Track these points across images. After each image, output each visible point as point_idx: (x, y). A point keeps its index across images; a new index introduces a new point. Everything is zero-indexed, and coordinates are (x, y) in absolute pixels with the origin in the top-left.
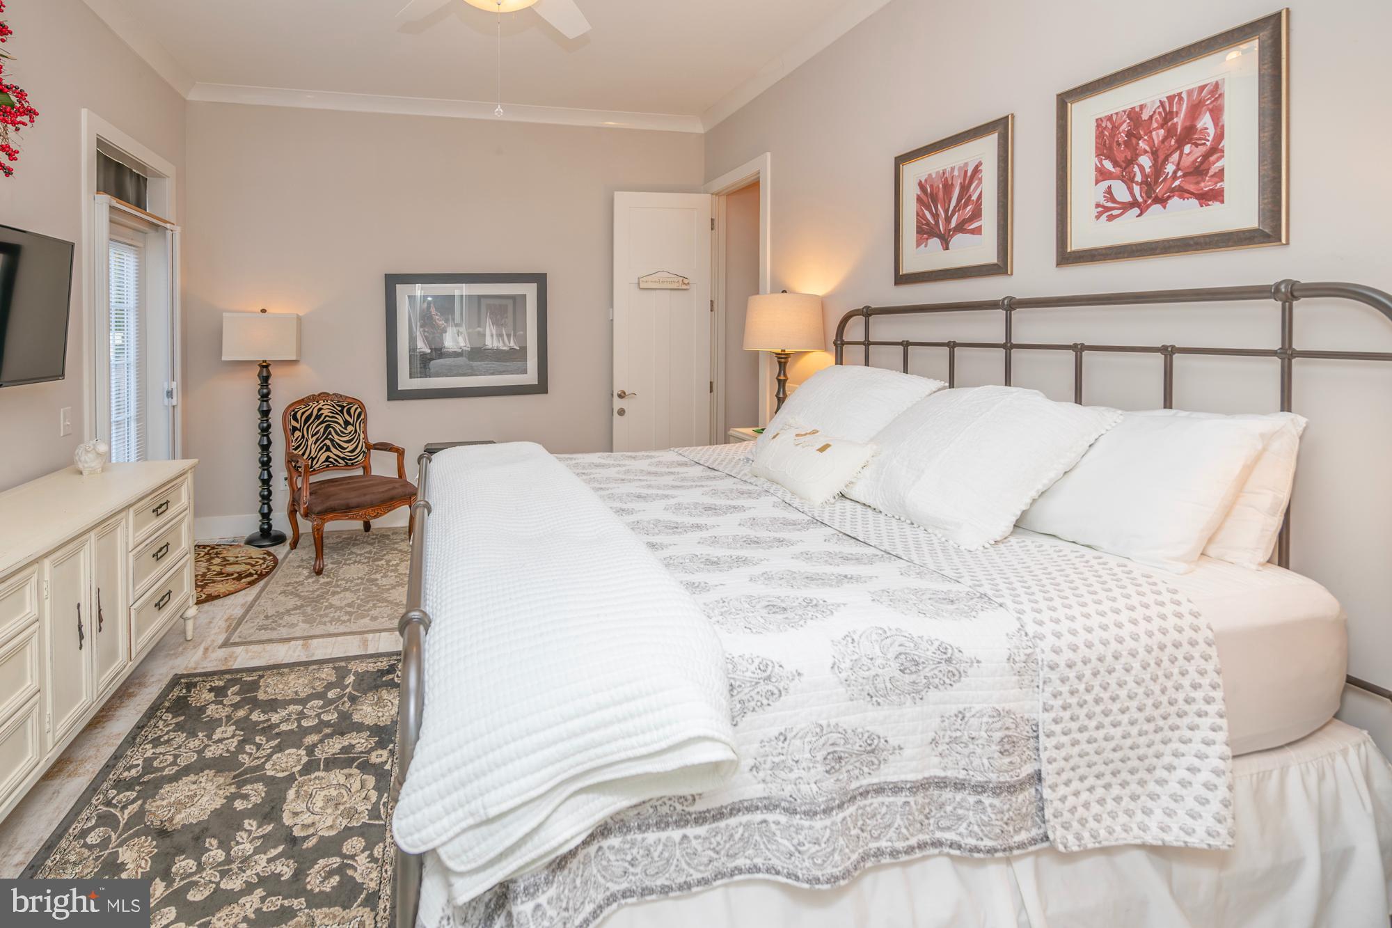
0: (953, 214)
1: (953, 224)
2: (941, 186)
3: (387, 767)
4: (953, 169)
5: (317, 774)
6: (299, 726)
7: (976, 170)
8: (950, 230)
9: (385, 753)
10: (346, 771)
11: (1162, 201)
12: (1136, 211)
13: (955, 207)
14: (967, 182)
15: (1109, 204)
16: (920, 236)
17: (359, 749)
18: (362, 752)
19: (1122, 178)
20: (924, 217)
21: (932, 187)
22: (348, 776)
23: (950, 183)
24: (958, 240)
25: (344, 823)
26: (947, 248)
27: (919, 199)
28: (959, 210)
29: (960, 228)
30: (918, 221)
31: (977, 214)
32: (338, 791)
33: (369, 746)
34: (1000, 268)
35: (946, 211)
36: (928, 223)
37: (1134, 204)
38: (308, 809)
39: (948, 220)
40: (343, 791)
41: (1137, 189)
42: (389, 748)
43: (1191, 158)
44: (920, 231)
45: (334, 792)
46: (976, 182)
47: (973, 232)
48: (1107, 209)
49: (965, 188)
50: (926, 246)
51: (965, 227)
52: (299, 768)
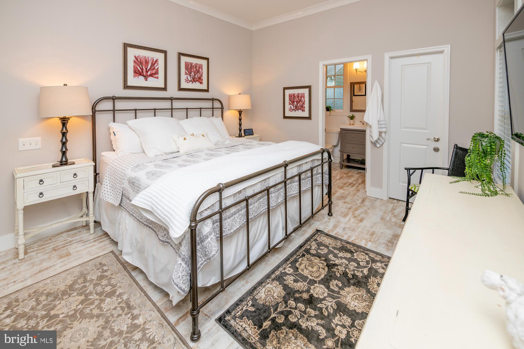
0: (149, 71)
1: (149, 73)
2: (144, 61)
3: (290, 265)
4: (148, 57)
5: (311, 278)
6: (306, 308)
7: (157, 61)
8: (147, 75)
9: (286, 271)
10: (302, 273)
11: (195, 82)
12: (191, 82)
13: (150, 69)
14: (153, 63)
15: (187, 80)
16: (135, 74)
17: (292, 278)
18: (293, 276)
19: (189, 75)
20: (137, 68)
21: (140, 59)
22: (303, 270)
23: (148, 61)
24: (150, 79)
25: (312, 258)
26: (147, 80)
27: (134, 61)
28: (151, 70)
29: (151, 75)
30: (134, 69)
31: (157, 73)
32: (309, 268)
33: (289, 276)
34: (165, 89)
35: (146, 69)
36: (139, 71)
37: (191, 81)
38: (319, 268)
39: (147, 72)
40: (307, 267)
41: (192, 78)
42: (284, 271)
43: (199, 76)
44: (135, 72)
45: (310, 268)
46: (157, 64)
47: (155, 77)
48: (187, 81)
49: (153, 65)
50: (138, 78)
51: (153, 75)
52: (315, 285)
